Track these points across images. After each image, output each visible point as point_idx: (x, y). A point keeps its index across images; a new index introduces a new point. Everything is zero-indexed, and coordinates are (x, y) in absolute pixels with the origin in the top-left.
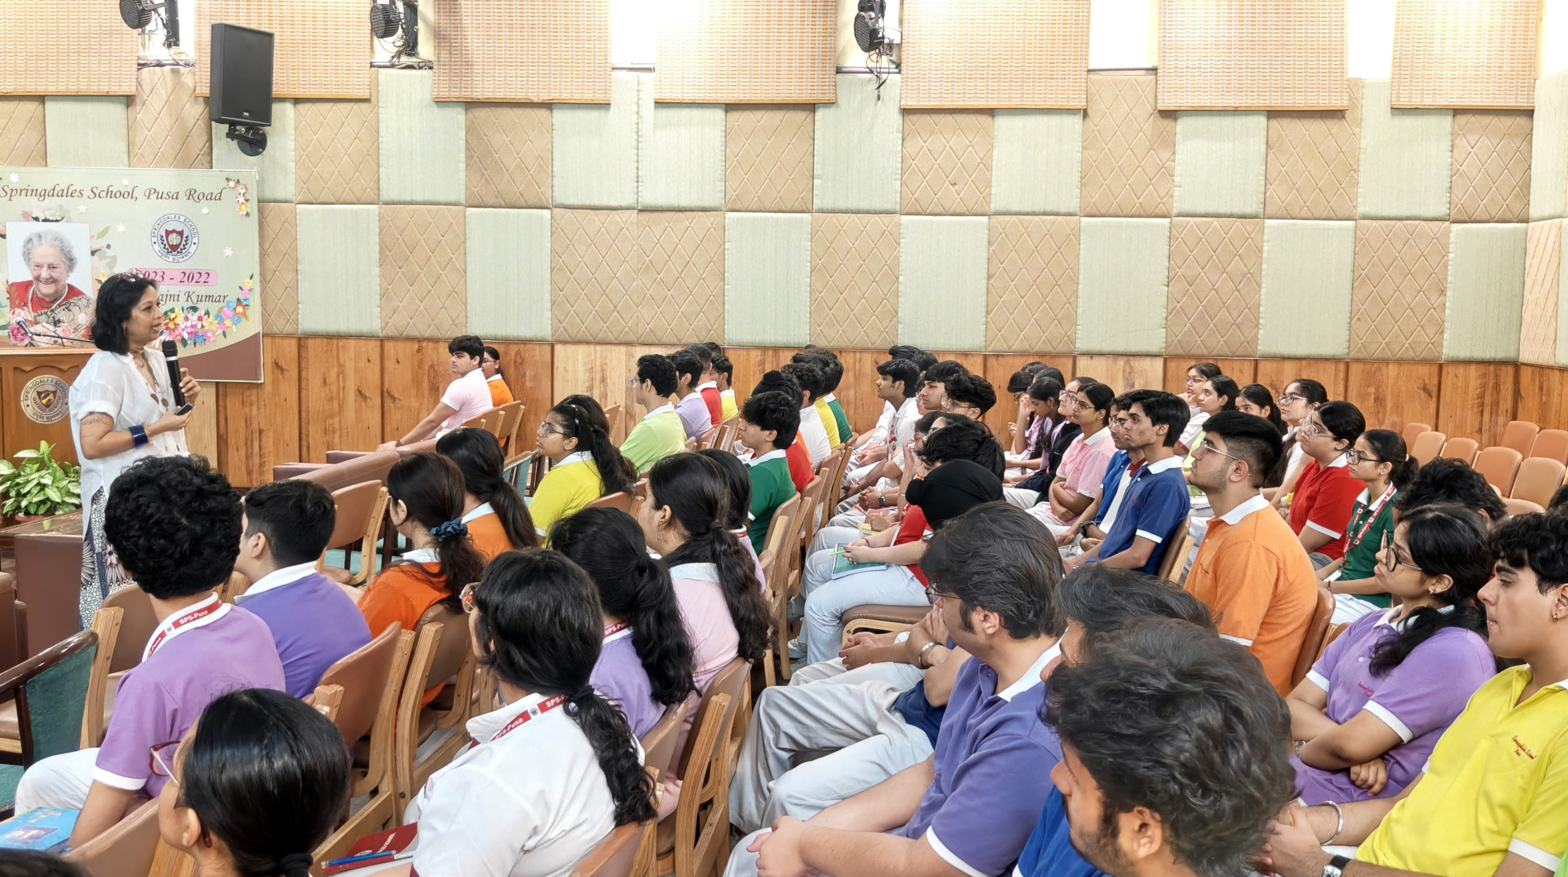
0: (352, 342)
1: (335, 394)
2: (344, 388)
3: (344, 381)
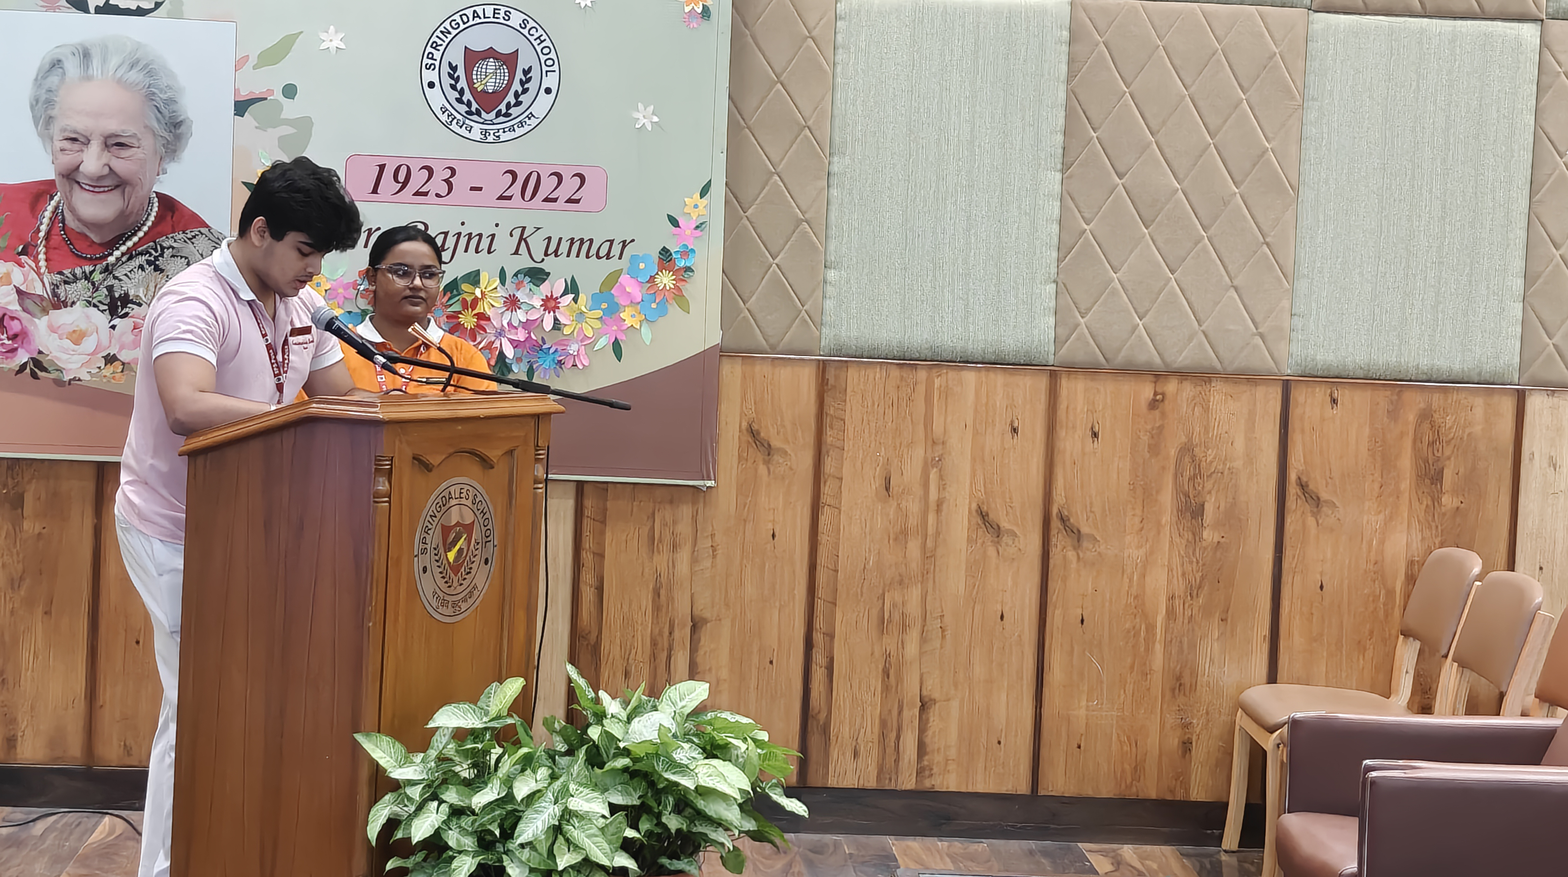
0: (970, 378)
1: (913, 521)
2: (939, 505)
3: (942, 487)
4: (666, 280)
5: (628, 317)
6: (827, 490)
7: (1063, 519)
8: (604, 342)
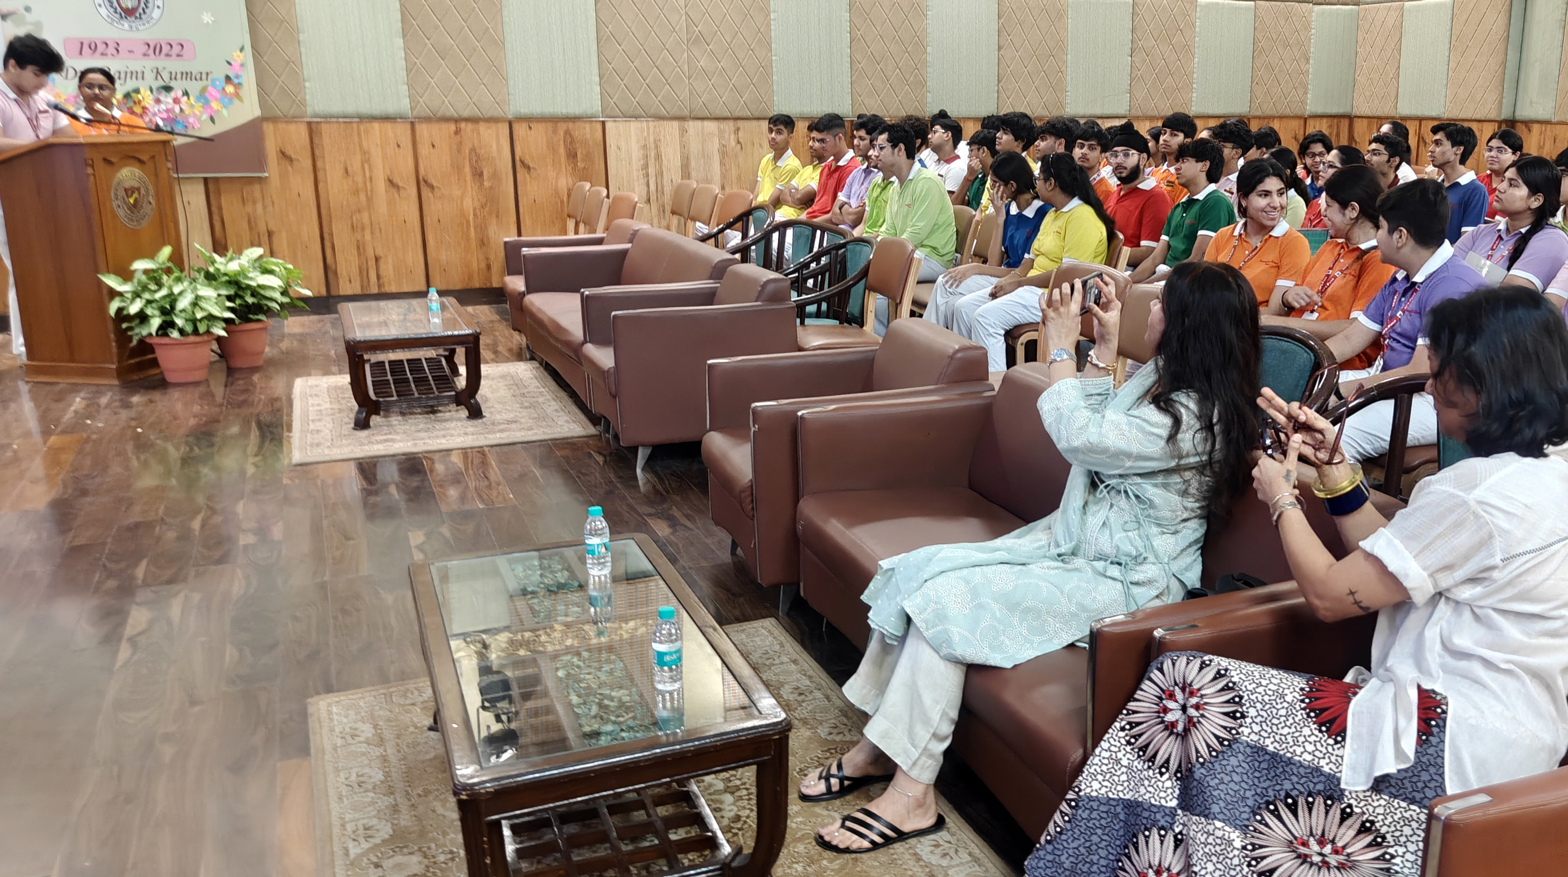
0: (376, 125)
1: (361, 185)
2: (371, 178)
3: (371, 170)
4: (230, 89)
5: (215, 105)
6: (320, 175)
7: (425, 181)
8: (205, 117)
